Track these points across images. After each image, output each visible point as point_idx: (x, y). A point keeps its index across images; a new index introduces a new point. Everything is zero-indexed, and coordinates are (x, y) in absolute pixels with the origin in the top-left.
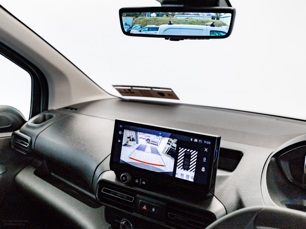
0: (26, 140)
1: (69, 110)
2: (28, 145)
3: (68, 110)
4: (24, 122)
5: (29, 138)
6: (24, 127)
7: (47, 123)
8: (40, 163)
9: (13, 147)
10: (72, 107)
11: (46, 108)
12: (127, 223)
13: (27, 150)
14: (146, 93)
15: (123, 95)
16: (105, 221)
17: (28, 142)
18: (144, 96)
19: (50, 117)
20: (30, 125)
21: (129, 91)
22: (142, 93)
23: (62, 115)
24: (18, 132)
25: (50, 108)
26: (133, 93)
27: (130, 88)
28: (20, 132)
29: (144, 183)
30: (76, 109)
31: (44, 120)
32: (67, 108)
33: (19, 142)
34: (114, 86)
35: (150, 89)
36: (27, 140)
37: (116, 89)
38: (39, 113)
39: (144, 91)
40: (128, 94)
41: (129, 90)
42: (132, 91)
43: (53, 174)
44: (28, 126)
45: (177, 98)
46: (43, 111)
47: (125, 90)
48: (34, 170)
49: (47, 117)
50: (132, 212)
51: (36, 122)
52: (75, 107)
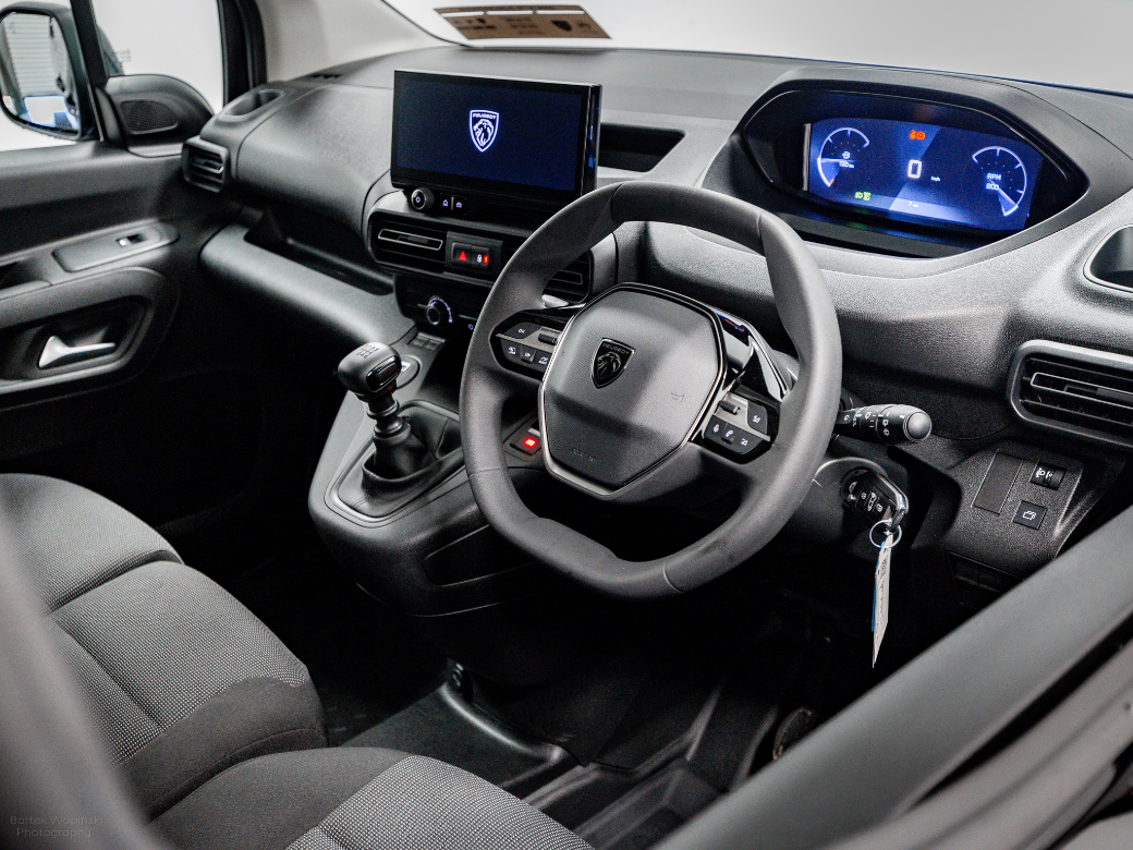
0: (216, 157)
1: (321, 78)
2: (222, 169)
3: (317, 79)
4: (208, 115)
5: (222, 152)
6: (209, 128)
7: (264, 111)
8: (258, 215)
9: (187, 179)
10: (327, 73)
11: (262, 79)
12: (439, 305)
13: (221, 181)
14: (524, 26)
15: (469, 38)
16: (401, 316)
17: (220, 161)
18: (521, 35)
19: (272, 97)
20: (224, 120)
21: (480, 24)
22: (515, 27)
23: (301, 91)
24: (196, 140)
25: (271, 78)
26: (491, 27)
27: (480, 13)
28: (202, 138)
29: (459, 205)
30: (337, 76)
31: (258, 103)
32: (315, 76)
33: (201, 163)
34: (440, 11)
35: (530, 12)
36: (218, 155)
37: (446, 18)
38: (246, 89)
39: (519, 18)
40: (481, 32)
41: (481, 20)
42: (489, 23)
43: (290, 241)
44: (220, 124)
45: (602, 34)
46: (255, 86)
47: (469, 20)
48: (244, 232)
49: (263, 99)
50: (441, 272)
51: (238, 111)
52: (337, 72)
